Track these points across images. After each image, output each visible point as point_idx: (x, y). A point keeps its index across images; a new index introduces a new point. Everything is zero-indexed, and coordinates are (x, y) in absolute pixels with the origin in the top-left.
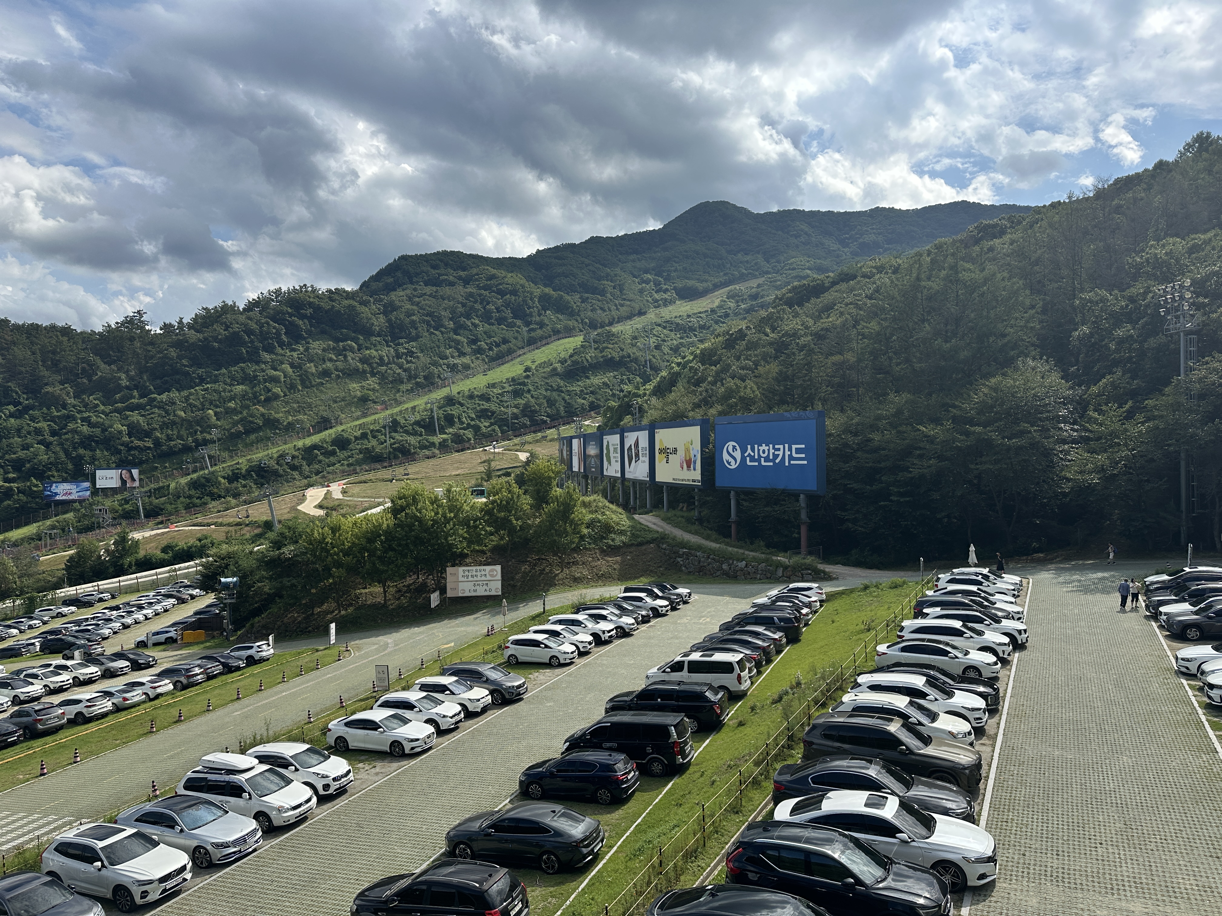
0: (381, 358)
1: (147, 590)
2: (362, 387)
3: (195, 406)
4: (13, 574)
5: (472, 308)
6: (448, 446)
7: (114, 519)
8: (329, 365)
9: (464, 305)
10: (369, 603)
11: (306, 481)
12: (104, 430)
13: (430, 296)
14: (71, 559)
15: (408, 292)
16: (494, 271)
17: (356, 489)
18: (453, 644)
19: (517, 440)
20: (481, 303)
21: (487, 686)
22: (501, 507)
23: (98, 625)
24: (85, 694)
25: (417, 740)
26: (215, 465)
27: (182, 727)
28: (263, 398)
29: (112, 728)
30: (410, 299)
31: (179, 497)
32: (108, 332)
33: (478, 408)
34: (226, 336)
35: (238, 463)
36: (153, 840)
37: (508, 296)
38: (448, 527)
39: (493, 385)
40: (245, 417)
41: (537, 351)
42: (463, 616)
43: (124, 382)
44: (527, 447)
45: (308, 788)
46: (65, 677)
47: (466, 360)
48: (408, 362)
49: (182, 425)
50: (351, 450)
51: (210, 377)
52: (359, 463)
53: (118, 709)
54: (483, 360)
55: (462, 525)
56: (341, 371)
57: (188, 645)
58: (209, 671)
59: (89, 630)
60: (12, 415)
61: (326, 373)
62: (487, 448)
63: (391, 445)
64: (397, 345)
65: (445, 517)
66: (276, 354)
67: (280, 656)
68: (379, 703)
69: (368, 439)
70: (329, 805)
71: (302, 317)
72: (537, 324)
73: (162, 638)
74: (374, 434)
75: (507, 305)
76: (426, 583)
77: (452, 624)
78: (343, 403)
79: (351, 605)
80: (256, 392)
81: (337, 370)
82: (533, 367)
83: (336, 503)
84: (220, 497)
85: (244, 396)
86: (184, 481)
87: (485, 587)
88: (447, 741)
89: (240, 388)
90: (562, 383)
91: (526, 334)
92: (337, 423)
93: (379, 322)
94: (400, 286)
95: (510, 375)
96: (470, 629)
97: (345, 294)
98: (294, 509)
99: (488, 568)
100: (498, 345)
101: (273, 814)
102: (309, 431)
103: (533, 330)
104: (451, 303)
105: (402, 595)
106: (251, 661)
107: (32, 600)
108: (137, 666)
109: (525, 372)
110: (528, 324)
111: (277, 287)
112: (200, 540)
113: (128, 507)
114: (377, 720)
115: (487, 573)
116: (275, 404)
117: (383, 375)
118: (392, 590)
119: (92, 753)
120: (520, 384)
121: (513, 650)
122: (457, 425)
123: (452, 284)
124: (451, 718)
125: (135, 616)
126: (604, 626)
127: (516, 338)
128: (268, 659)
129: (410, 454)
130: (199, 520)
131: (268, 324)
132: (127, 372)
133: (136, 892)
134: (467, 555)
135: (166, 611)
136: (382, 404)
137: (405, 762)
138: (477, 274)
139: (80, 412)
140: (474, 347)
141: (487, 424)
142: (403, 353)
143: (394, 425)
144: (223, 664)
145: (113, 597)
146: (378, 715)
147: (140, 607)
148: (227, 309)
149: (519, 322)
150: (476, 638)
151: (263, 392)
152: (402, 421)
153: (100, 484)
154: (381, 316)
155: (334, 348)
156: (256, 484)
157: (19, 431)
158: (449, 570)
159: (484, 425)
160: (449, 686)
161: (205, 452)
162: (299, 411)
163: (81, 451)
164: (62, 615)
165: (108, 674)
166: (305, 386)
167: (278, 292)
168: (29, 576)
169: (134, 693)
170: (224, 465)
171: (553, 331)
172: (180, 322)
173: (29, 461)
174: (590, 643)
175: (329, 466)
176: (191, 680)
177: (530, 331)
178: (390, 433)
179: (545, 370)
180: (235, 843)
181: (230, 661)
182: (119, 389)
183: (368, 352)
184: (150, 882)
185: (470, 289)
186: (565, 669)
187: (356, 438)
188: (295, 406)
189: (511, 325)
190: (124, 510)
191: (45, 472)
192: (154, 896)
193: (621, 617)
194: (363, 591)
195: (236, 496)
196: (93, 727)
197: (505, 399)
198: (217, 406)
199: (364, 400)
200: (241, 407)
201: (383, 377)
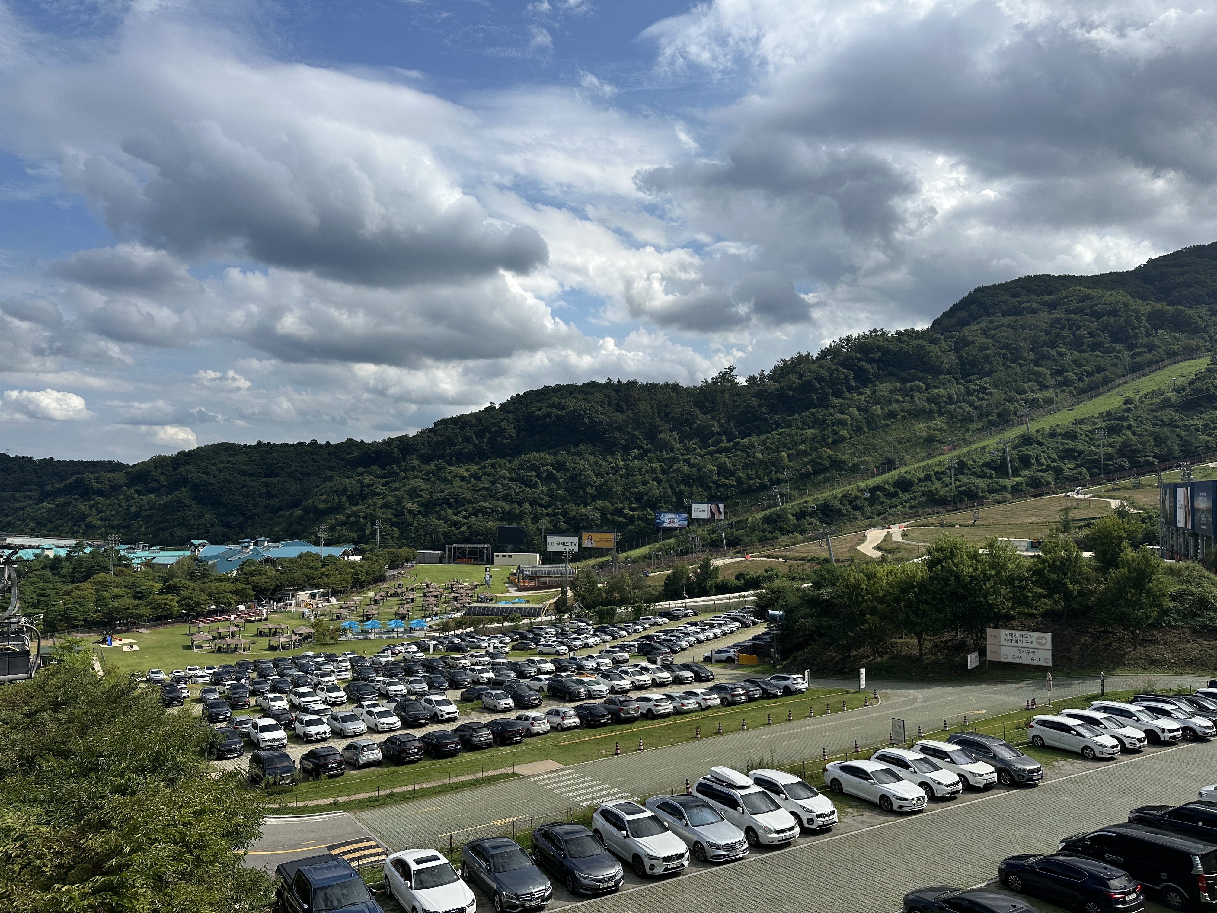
0: (950, 397)
1: (722, 611)
2: (929, 428)
3: (771, 449)
4: (629, 586)
5: (1058, 335)
6: (1021, 490)
7: (703, 546)
8: (895, 406)
9: (1048, 333)
10: (904, 653)
11: (867, 522)
12: (699, 470)
13: (1008, 327)
14: (668, 578)
15: (983, 325)
16: (1087, 291)
17: (917, 533)
18: (984, 712)
19: (1109, 485)
20: (1070, 329)
21: (994, 763)
22: (1053, 568)
23: (678, 637)
24: (655, 694)
25: (906, 799)
26: (787, 502)
27: (720, 739)
28: (830, 440)
29: (669, 727)
30: (985, 332)
31: (754, 530)
32: (706, 386)
33: (1061, 448)
34: (800, 385)
35: (805, 502)
36: (664, 826)
37: (1106, 318)
38: (988, 585)
39: (1082, 422)
40: (814, 459)
41: (1143, 379)
42: (1004, 683)
43: (716, 429)
44: (1122, 493)
45: (792, 817)
46: (646, 678)
47: (1049, 394)
48: (980, 399)
49: (760, 466)
50: (914, 492)
51: (785, 422)
52: (921, 505)
53: (678, 712)
54: (1071, 392)
55: (1005, 585)
56: (908, 412)
57: (742, 666)
58: (751, 693)
59: (671, 641)
60: (636, 457)
61: (892, 415)
62: (1069, 494)
63: (956, 487)
64: (967, 382)
65: (985, 574)
66: (844, 399)
67: (814, 691)
68: (877, 755)
69: (932, 481)
70: (812, 838)
71: (870, 361)
72: (1144, 346)
73: (724, 656)
74: (939, 476)
75: (1104, 328)
76: (965, 642)
77: (991, 690)
78: (908, 444)
79: (886, 653)
80: (824, 435)
81: (903, 411)
82: (1137, 398)
83: (895, 546)
84: (789, 532)
85: (813, 439)
86: (759, 516)
87: (1031, 655)
88: (939, 809)
89: (810, 432)
90: (1177, 416)
91: (1128, 359)
92: (901, 464)
93: (949, 360)
94: (974, 319)
95: (1104, 409)
96: (1009, 699)
97: (914, 335)
98: (853, 549)
99: (1036, 635)
100: (1090, 374)
101: (760, 832)
102: (873, 472)
103: (1139, 354)
104: (1033, 332)
105: (939, 651)
106: (788, 691)
107: (639, 608)
108: (699, 678)
109: (1124, 404)
110: (1131, 347)
111: (848, 334)
112: (767, 571)
113: (714, 536)
114: (869, 771)
115: (1034, 639)
116: (841, 446)
117: (951, 414)
118: (928, 644)
119: (652, 745)
120: (1117, 419)
121: (1038, 730)
122: (1035, 467)
123: (1034, 311)
124: (947, 786)
125: (707, 634)
126: (1164, 723)
127: (1115, 365)
128: (803, 692)
129: (977, 498)
130: (770, 552)
131: (837, 370)
132: (718, 421)
133: (647, 862)
134: (1013, 618)
135: (732, 632)
136: (949, 445)
137: (892, 818)
138: (1066, 297)
139: (682, 454)
140: (1058, 378)
141: (1072, 466)
142: (974, 390)
143: (961, 467)
144: (762, 688)
145: (695, 614)
146: (871, 766)
147: (712, 627)
148: (802, 359)
149: (1118, 347)
150: (1012, 710)
151: (831, 435)
152: (970, 463)
153: (695, 515)
154: (952, 353)
155: (901, 389)
156: (821, 522)
157: (640, 470)
158: (990, 632)
159: (1068, 467)
160: (950, 754)
161: (776, 490)
162: (864, 453)
163: (682, 487)
164: (656, 624)
165: (677, 681)
166: (870, 428)
167: (849, 339)
168: (640, 588)
169: (690, 702)
170: (794, 503)
171: (1168, 354)
172: (762, 374)
173: (646, 495)
174: (1140, 740)
175: (891, 508)
176: (735, 699)
177: (1133, 356)
178: (955, 475)
179: (1153, 401)
180: (725, 847)
181: (769, 688)
182: (712, 434)
183: (936, 391)
184: (657, 858)
185: (1056, 315)
186: (1100, 764)
187: (920, 480)
188: (860, 447)
189: (1107, 351)
190: (711, 538)
191: (656, 503)
192: (659, 871)
193: (1193, 717)
194: (899, 641)
195: (802, 532)
196: (656, 724)
197: (1096, 436)
198: (789, 449)
199: (930, 440)
200: (811, 449)
201: (951, 416)
